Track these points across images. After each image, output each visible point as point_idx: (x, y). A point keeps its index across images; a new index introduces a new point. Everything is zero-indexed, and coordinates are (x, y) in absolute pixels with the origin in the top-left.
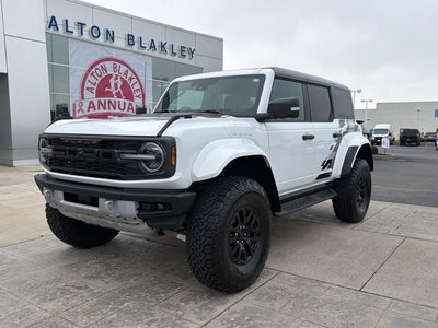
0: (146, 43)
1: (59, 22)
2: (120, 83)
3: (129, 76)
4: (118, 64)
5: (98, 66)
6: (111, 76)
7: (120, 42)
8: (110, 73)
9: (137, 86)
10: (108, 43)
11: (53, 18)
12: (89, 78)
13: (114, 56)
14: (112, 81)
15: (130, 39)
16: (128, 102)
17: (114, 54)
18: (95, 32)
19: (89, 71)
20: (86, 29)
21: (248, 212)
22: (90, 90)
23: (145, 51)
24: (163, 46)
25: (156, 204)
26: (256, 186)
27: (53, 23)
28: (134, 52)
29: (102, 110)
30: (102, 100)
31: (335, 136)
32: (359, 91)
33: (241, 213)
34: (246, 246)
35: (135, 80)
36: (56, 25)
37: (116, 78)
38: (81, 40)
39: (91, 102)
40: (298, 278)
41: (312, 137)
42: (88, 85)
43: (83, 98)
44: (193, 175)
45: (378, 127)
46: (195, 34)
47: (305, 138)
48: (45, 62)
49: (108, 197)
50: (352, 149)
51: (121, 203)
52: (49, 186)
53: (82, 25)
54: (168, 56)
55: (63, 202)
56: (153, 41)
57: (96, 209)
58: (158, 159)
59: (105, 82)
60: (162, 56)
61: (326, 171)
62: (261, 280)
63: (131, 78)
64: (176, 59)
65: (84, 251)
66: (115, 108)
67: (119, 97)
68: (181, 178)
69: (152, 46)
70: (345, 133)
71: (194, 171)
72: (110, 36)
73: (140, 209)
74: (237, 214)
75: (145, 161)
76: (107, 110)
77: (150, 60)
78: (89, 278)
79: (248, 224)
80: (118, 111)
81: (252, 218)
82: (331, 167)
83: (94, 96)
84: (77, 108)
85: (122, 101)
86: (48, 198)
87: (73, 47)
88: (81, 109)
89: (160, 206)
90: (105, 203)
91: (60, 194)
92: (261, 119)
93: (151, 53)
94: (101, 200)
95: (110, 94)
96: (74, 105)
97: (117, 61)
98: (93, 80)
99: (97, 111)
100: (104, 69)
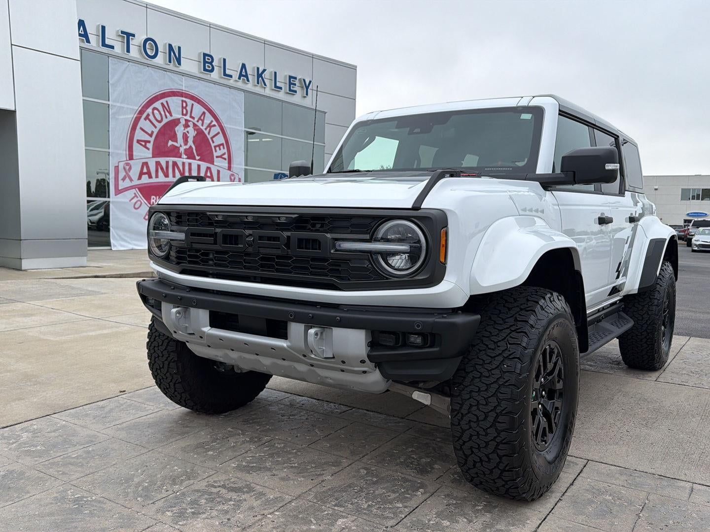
0: (233, 68)
1: (91, 30)
2: (192, 133)
3: (207, 122)
4: (190, 102)
5: (157, 104)
7: (190, 65)
9: (220, 140)
10: (171, 66)
11: (81, 22)
13: (184, 88)
14: (180, 130)
15: (207, 61)
16: (204, 165)
17: (183, 85)
18: (150, 47)
20: (136, 42)
21: (552, 352)
22: (144, 143)
23: (231, 82)
24: (260, 75)
25: (406, 335)
27: (80, 31)
28: (215, 83)
29: (162, 178)
30: (163, 161)
31: (630, 220)
35: (217, 129)
36: (86, 36)
37: (186, 126)
38: (129, 60)
39: (145, 164)
41: (609, 220)
42: (139, 135)
43: (131, 157)
46: (313, 56)
47: (600, 221)
50: (656, 244)
51: (339, 333)
53: (128, 36)
54: (268, 91)
55: (207, 329)
56: (244, 66)
57: (283, 343)
58: (416, 252)
59: (168, 130)
60: (258, 90)
61: (620, 281)
63: (210, 126)
65: (214, 420)
67: (190, 156)
69: (243, 74)
70: (641, 216)
71: (476, 273)
72: (175, 55)
76: (171, 178)
77: (240, 96)
82: (626, 274)
83: (149, 154)
84: (122, 174)
85: (194, 163)
87: (117, 71)
88: (127, 176)
91: (203, 315)
94: (293, 327)
95: (174, 152)
96: (117, 168)
97: (193, 98)
98: (149, 128)
99: (154, 180)
100: (167, 109)
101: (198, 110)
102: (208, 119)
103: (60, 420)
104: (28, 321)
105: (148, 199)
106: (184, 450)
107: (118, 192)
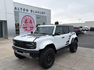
0: (35, 11)
1: (17, 8)
2: (29, 20)
3: (31, 19)
5: (25, 17)
6: (27, 19)
7: (29, 12)
8: (27, 18)
9: (33, 21)
10: (27, 12)
11: (16, 7)
12: (23, 19)
13: (28, 15)
14: (28, 20)
15: (31, 11)
16: (31, 24)
17: (28, 14)
18: (24, 10)
19: (23, 18)
20: (22, 9)
21: (50, 54)
22: (23, 22)
23: (34, 13)
24: (38, 12)
26: (52, 49)
27: (16, 8)
29: (26, 26)
30: (26, 24)
31: (69, 36)
32: (81, 19)
33: (49, 54)
34: (50, 60)
35: (33, 20)
36: (16, 9)
37: (29, 19)
38: (21, 12)
40: (60, 65)
41: (64, 37)
42: (23, 21)
43: (22, 24)
44: (39, 48)
45: (85, 27)
46: (45, 9)
47: (62, 38)
48: (14, 17)
49: (25, 52)
50: (73, 38)
51: (27, 53)
52: (15, 49)
53: (21, 8)
54: (39, 14)
56: (36, 11)
57: (23, 54)
58: (33, 46)
59: (26, 20)
61: (68, 43)
62: (53, 66)
63: (32, 19)
64: (41, 15)
66: (28, 25)
67: (29, 23)
68: (37, 49)
69: (36, 12)
70: (72, 35)
71: (40, 48)
72: (27, 10)
73: (30, 54)
74: (48, 55)
75: (31, 46)
76: (27, 26)
77: (35, 15)
78: (22, 65)
79: (50, 56)
80: (29, 26)
81: (51, 55)
82: (69, 42)
83: (24, 23)
84: (21, 26)
85: (30, 24)
86: (14, 51)
87: (20, 13)
88: (22, 26)
89: (34, 54)
90: (24, 53)
91: (17, 51)
92: (53, 36)
93: (36, 14)
94: (23, 52)
95: (27, 23)
96: (20, 25)
97: (29, 16)
98: (24, 20)
99: (25, 26)
100: (26, 18)
101: (30, 17)
102: (31, 18)
103: (6, 59)
104: (7, 46)
105: (24, 29)
106: (17, 63)
107: (20, 28)
